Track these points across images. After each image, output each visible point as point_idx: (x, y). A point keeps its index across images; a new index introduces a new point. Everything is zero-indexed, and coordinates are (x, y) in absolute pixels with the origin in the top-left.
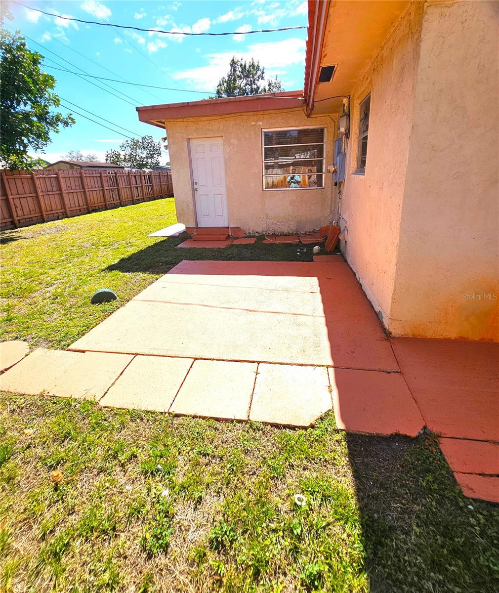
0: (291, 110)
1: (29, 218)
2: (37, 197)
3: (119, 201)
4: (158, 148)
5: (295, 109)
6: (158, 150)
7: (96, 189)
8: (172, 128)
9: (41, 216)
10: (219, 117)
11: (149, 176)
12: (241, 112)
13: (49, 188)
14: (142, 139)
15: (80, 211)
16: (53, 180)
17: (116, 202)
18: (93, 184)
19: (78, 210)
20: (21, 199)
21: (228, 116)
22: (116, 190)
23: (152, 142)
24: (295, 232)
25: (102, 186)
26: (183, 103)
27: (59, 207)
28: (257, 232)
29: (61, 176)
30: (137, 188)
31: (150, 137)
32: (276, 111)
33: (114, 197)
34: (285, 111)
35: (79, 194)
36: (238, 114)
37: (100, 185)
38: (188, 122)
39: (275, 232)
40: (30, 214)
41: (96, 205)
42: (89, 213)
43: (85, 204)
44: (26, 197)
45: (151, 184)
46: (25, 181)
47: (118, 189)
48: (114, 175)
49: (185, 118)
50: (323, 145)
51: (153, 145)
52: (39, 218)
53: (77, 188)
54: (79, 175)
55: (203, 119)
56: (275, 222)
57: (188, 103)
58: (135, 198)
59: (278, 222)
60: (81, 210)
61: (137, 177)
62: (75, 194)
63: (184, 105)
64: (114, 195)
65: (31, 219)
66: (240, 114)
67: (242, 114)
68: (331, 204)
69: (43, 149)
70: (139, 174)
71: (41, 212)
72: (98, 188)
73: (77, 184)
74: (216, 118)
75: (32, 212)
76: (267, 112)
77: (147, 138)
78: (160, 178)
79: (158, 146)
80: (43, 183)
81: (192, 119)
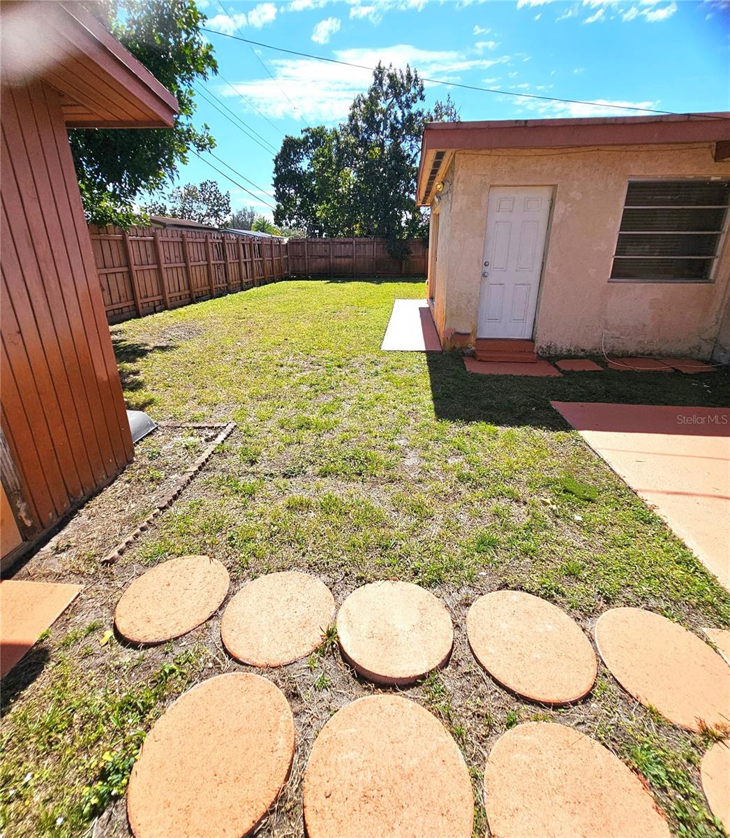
0: (689, 145)
1: (119, 309)
2: (130, 272)
3: (226, 285)
4: (226, 201)
5: (696, 145)
6: (225, 204)
7: (199, 263)
8: (467, 166)
9: (134, 305)
10: (557, 151)
11: (258, 245)
12: (598, 145)
13: (144, 259)
14: (201, 185)
15: (181, 299)
16: (148, 244)
17: (223, 285)
18: (196, 256)
19: (178, 298)
20: (108, 275)
21: (573, 150)
22: (223, 266)
23: (217, 191)
24: (648, 352)
25: (207, 259)
26: (517, 121)
27: (156, 292)
28: (583, 350)
29: (160, 239)
30: (245, 263)
31: (214, 184)
32: (661, 146)
33: (220, 277)
34: (677, 147)
35: (179, 270)
36: (592, 148)
37: (204, 258)
38: (499, 156)
39: (613, 350)
40: (120, 302)
41: (199, 290)
42: (192, 302)
43: (186, 288)
44: (115, 273)
45: (261, 259)
46: (113, 244)
47: (224, 264)
48: (221, 241)
49: (495, 148)
50: (724, 209)
51: (218, 196)
52: (131, 308)
53: (178, 260)
54: (180, 240)
55: (526, 152)
56: (618, 334)
57: (526, 121)
58: (245, 280)
59: (622, 334)
60: (182, 297)
61: (246, 245)
62: (174, 270)
63: (518, 125)
64: (220, 274)
65: (120, 310)
66: (597, 148)
67: (602, 148)
68: (720, 310)
69: (163, 191)
70: (249, 242)
71: (134, 298)
72: (202, 262)
73: (177, 254)
74: (552, 152)
75: (123, 300)
76: (645, 148)
77: (209, 184)
78: (272, 249)
79: (226, 197)
80: (137, 251)
81: (506, 152)
